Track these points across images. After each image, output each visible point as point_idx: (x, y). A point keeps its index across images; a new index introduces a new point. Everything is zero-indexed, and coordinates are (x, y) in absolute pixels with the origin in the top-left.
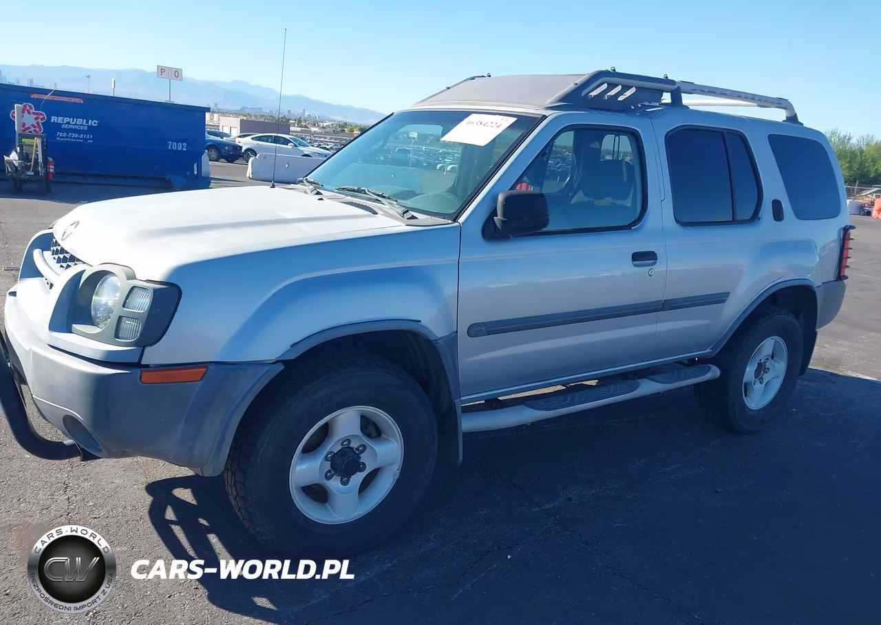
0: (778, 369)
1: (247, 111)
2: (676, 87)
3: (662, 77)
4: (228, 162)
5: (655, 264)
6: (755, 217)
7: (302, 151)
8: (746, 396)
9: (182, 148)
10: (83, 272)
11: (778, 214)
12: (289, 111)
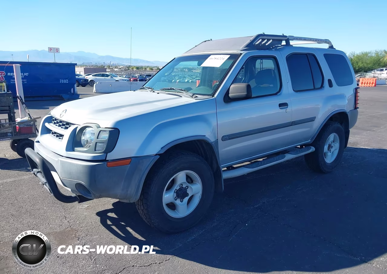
0: (336, 146)
1: (85, 64)
2: (287, 38)
3: (281, 35)
4: (83, 87)
5: (287, 107)
6: (322, 87)
7: (115, 79)
8: (325, 158)
9: (66, 82)
10: (77, 127)
11: (331, 85)
12: (104, 63)
